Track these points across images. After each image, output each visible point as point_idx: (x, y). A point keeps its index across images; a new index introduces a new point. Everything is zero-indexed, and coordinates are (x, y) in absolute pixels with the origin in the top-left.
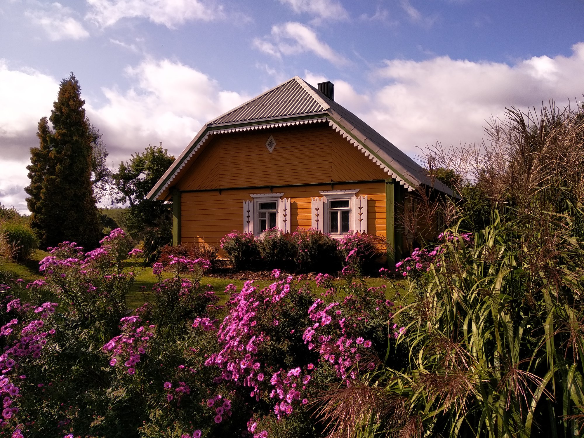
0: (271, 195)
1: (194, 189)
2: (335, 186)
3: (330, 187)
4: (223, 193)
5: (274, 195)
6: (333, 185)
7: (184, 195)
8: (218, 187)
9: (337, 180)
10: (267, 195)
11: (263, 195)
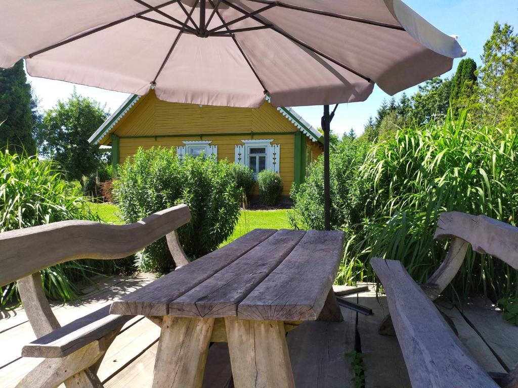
0: (200, 142)
1: (132, 135)
2: (255, 136)
3: (250, 136)
4: (158, 139)
5: (204, 142)
6: (252, 135)
7: (121, 140)
8: (154, 135)
9: (255, 131)
10: (197, 142)
11: (194, 142)
